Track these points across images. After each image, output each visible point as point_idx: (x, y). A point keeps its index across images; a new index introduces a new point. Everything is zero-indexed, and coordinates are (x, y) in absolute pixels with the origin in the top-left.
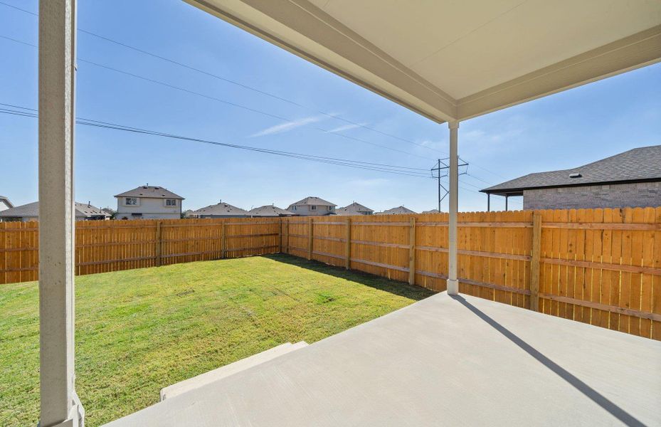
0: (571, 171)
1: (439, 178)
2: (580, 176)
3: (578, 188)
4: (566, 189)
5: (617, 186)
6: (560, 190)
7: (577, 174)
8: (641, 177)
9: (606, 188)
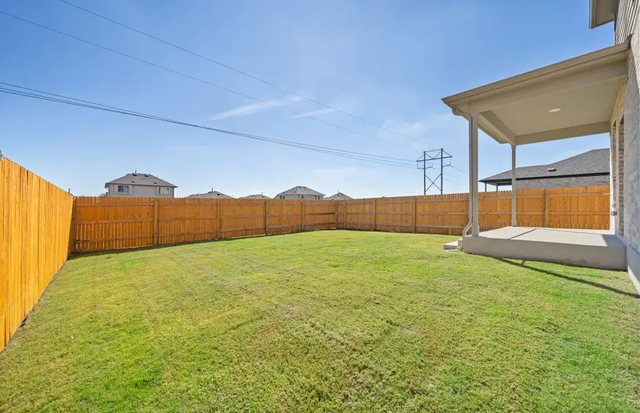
0: (548, 166)
1: (425, 169)
2: (555, 170)
3: (555, 179)
4: (545, 180)
5: (580, 178)
6: (541, 180)
7: (553, 169)
8: (596, 171)
9: (574, 179)
